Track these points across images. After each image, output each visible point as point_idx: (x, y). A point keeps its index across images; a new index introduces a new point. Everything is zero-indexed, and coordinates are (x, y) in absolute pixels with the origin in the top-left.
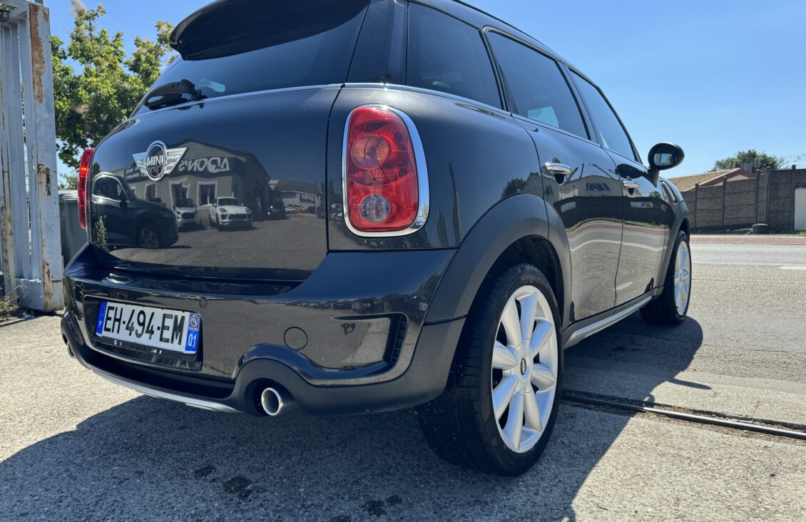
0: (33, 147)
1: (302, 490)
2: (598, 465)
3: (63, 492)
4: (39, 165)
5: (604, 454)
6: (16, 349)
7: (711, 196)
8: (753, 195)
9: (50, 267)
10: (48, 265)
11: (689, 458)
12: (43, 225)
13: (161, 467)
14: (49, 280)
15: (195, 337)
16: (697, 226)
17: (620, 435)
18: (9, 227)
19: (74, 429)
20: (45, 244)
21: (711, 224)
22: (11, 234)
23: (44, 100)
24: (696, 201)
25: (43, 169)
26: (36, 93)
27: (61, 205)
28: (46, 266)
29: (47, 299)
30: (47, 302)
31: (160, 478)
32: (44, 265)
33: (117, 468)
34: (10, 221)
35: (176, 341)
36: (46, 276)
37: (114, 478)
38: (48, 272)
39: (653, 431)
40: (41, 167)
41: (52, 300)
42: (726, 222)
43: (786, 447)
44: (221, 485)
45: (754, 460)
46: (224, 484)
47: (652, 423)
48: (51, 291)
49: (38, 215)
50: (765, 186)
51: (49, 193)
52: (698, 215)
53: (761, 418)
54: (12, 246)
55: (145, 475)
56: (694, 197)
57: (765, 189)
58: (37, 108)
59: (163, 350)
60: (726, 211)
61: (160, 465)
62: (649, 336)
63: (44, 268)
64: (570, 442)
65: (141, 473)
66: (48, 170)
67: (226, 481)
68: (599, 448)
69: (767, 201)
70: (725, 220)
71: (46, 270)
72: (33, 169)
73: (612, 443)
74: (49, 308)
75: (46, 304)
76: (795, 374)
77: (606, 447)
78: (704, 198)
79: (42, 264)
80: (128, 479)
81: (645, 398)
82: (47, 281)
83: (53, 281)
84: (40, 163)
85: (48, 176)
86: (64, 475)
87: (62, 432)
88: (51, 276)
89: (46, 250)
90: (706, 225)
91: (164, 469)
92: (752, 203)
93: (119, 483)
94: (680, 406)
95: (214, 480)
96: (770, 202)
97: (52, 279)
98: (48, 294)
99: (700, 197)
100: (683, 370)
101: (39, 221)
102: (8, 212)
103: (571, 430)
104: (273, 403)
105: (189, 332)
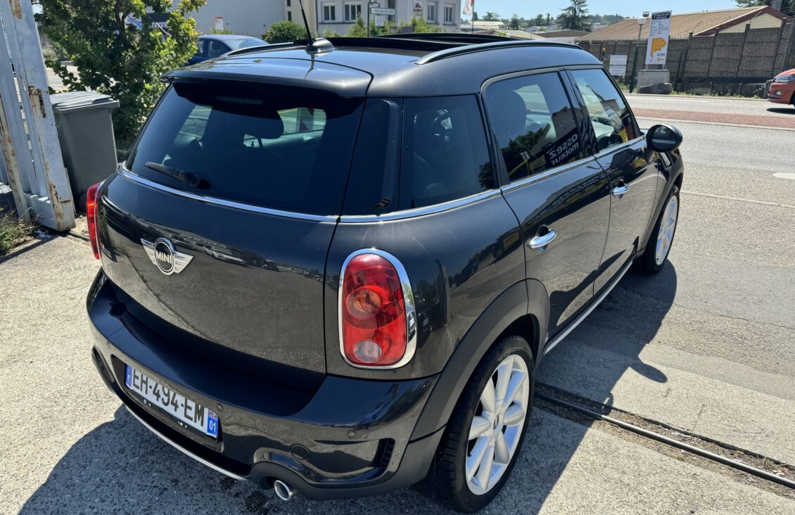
0: (20, 67)
1: (309, 510)
2: (552, 491)
3: (115, 504)
4: (29, 87)
5: (559, 477)
6: (41, 292)
7: (730, 44)
8: (773, 46)
9: (57, 190)
10: (54, 187)
11: (628, 485)
12: (44, 148)
13: (192, 475)
14: (58, 202)
15: (215, 424)
16: (711, 76)
17: (576, 452)
18: (10, 148)
19: (113, 419)
20: (48, 167)
21: (724, 75)
22: (13, 154)
23: (24, 15)
24: (713, 48)
25: (34, 90)
26: (14, 8)
27: (57, 115)
28: (53, 188)
29: (59, 220)
30: (59, 223)
31: (192, 489)
32: (51, 188)
33: (156, 474)
34: (10, 141)
35: (199, 422)
36: (55, 198)
37: (155, 487)
38: (56, 194)
39: (604, 447)
40: (31, 89)
41: (64, 220)
42: (740, 75)
43: (711, 476)
44: (244, 502)
45: (681, 491)
46: (245, 500)
47: (606, 436)
48: (62, 212)
49: (37, 139)
50: (789, 37)
51: (44, 116)
52: (713, 64)
53: (699, 434)
54: (16, 166)
55: (179, 484)
56: (712, 44)
57: (788, 40)
58: (17, 25)
59: (188, 425)
60: (743, 62)
61: (191, 472)
62: (626, 289)
63: (51, 190)
64: (533, 459)
65: (176, 481)
66: (39, 91)
67: (247, 496)
68: (556, 469)
69: (787, 53)
70: (740, 72)
71: (54, 193)
72: (23, 90)
73: (567, 462)
74: (62, 228)
75: (59, 224)
76: (747, 353)
77: (562, 466)
78: (722, 46)
79: (48, 186)
80: (166, 489)
81: (605, 399)
82: (56, 203)
83: (62, 202)
84: (30, 85)
85: (40, 97)
86: (114, 482)
87: (103, 422)
88: (59, 197)
89: (50, 173)
90: (719, 75)
91: (195, 477)
92: (772, 55)
93: (161, 493)
94: (634, 412)
95: (237, 495)
96: (790, 56)
97: (60, 201)
98: (59, 215)
99: (718, 44)
100: (648, 343)
101: (39, 144)
102: (6, 133)
103: (536, 442)
104: (285, 493)
105: (209, 419)
